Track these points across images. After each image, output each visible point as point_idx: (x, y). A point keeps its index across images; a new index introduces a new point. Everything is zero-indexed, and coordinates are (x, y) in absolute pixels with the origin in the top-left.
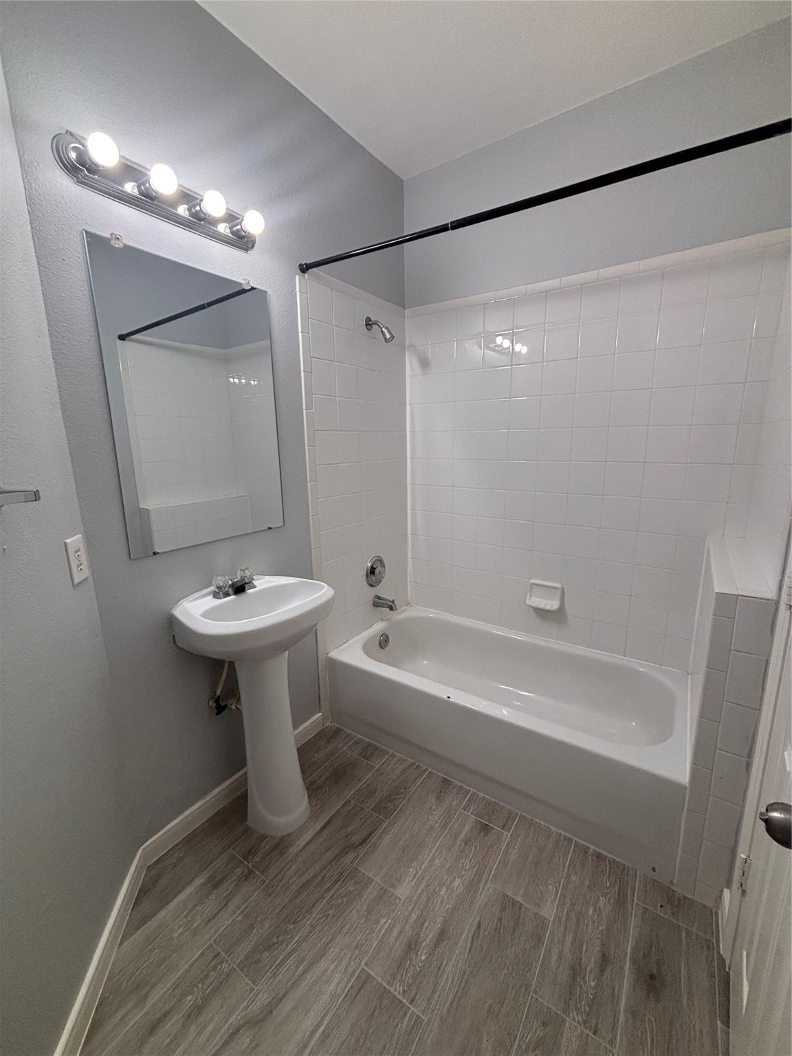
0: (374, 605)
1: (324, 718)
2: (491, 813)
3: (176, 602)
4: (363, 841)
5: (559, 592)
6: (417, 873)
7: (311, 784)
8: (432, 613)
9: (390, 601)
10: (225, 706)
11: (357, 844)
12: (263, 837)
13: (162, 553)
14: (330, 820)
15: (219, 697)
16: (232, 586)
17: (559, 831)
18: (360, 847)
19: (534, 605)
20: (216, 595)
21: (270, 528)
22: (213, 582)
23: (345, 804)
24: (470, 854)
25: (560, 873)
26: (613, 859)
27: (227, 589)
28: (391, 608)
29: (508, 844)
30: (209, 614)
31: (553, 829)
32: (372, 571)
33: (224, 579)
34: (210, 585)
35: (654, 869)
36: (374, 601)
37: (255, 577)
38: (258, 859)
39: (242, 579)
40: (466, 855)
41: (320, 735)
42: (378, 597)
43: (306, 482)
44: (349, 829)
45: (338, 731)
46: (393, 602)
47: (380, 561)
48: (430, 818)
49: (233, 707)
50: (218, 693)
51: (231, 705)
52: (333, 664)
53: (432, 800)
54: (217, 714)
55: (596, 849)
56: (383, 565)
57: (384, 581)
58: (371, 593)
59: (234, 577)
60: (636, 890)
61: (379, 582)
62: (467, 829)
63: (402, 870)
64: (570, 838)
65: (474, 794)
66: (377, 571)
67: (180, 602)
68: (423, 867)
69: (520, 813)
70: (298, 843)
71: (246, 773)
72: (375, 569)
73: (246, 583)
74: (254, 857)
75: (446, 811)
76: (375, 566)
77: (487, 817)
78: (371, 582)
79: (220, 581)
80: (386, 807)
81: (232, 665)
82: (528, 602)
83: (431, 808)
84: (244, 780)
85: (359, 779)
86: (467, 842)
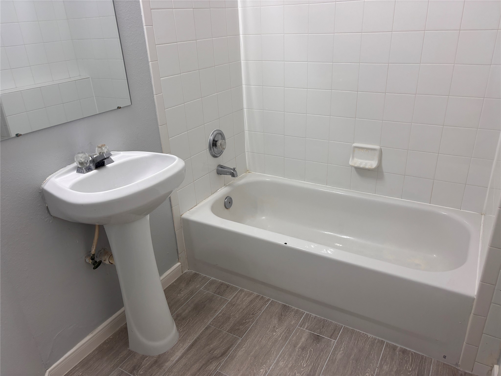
0: (218, 173)
1: (182, 267)
2: (322, 327)
3: (44, 178)
4: (223, 354)
5: (377, 153)
6: (266, 372)
7: (177, 316)
8: (268, 177)
9: (231, 169)
10: (100, 263)
11: (219, 356)
12: (144, 357)
13: (24, 135)
14: (196, 341)
15: (94, 255)
16: (93, 161)
17: (374, 337)
18: (221, 358)
19: (356, 166)
20: (79, 170)
21: (119, 108)
22: (75, 159)
23: (207, 328)
24: (306, 357)
25: (375, 365)
26: (414, 352)
27: (88, 164)
28: (233, 175)
29: (335, 347)
30: (77, 186)
31: (369, 335)
32: (214, 143)
33: (84, 156)
34: (73, 162)
35: (445, 357)
36: (217, 170)
37: (112, 153)
38: (141, 373)
39: (101, 154)
40: (303, 357)
41: (180, 280)
42: (221, 167)
43: (148, 62)
44: (211, 346)
45: (196, 275)
46: (234, 169)
47: (221, 134)
48: (274, 334)
49: (107, 262)
50: (93, 252)
51: (105, 260)
52: (187, 223)
53: (275, 321)
54: (94, 269)
55: (402, 347)
56: (223, 138)
57: (225, 152)
58: (213, 163)
59: (93, 154)
60: (431, 371)
61: (221, 153)
62: (303, 339)
63: (255, 371)
64: (382, 341)
65: (307, 315)
66: (218, 144)
67: (48, 178)
68: (271, 368)
69: (344, 326)
70: (171, 359)
71: (124, 311)
72: (216, 141)
73: (105, 159)
74: (138, 371)
75: (286, 328)
76: (216, 139)
77: (319, 330)
78: (213, 153)
79: (81, 157)
80: (238, 329)
81: (101, 228)
82: (351, 163)
83: (274, 327)
84: (123, 317)
85: (216, 311)
86: (303, 348)
